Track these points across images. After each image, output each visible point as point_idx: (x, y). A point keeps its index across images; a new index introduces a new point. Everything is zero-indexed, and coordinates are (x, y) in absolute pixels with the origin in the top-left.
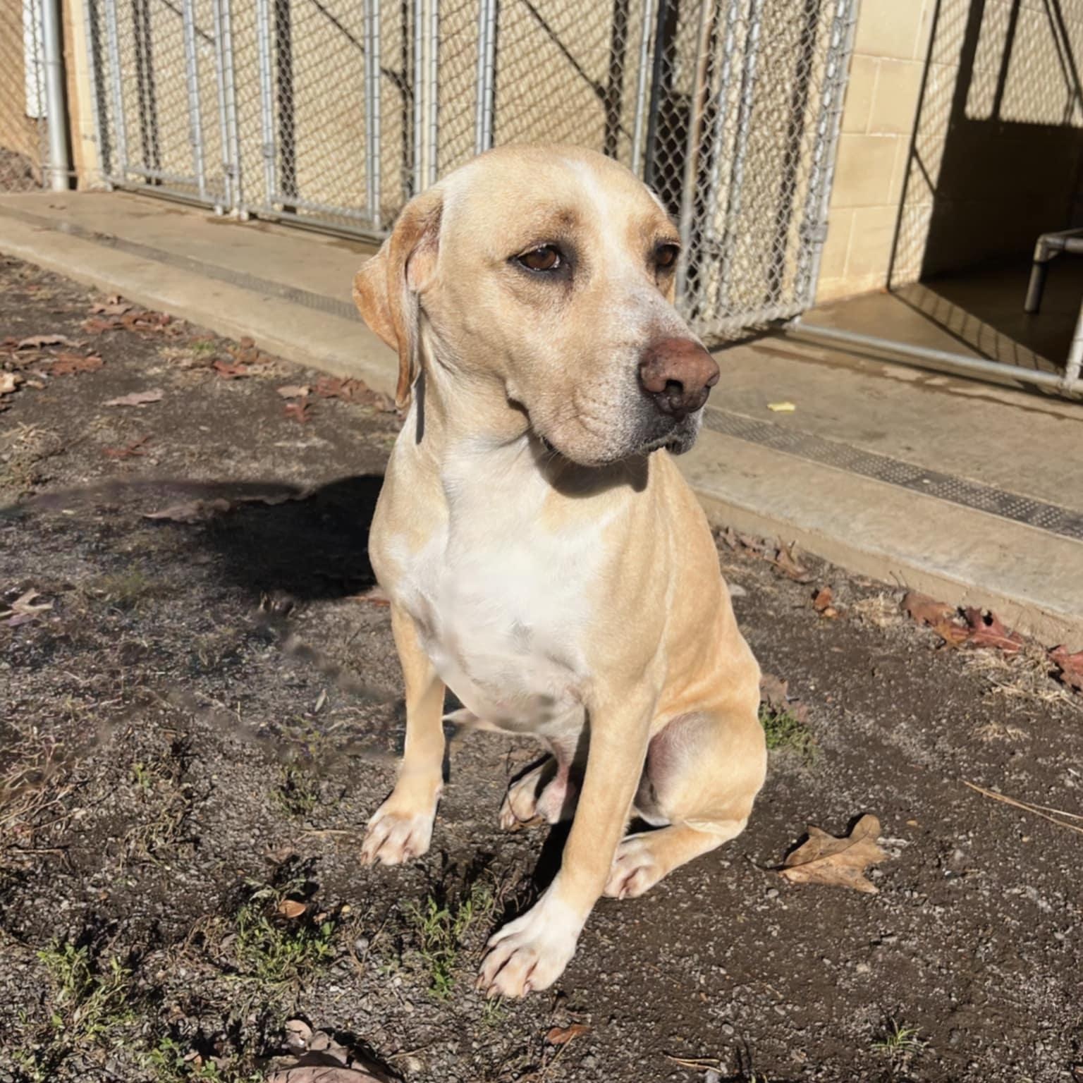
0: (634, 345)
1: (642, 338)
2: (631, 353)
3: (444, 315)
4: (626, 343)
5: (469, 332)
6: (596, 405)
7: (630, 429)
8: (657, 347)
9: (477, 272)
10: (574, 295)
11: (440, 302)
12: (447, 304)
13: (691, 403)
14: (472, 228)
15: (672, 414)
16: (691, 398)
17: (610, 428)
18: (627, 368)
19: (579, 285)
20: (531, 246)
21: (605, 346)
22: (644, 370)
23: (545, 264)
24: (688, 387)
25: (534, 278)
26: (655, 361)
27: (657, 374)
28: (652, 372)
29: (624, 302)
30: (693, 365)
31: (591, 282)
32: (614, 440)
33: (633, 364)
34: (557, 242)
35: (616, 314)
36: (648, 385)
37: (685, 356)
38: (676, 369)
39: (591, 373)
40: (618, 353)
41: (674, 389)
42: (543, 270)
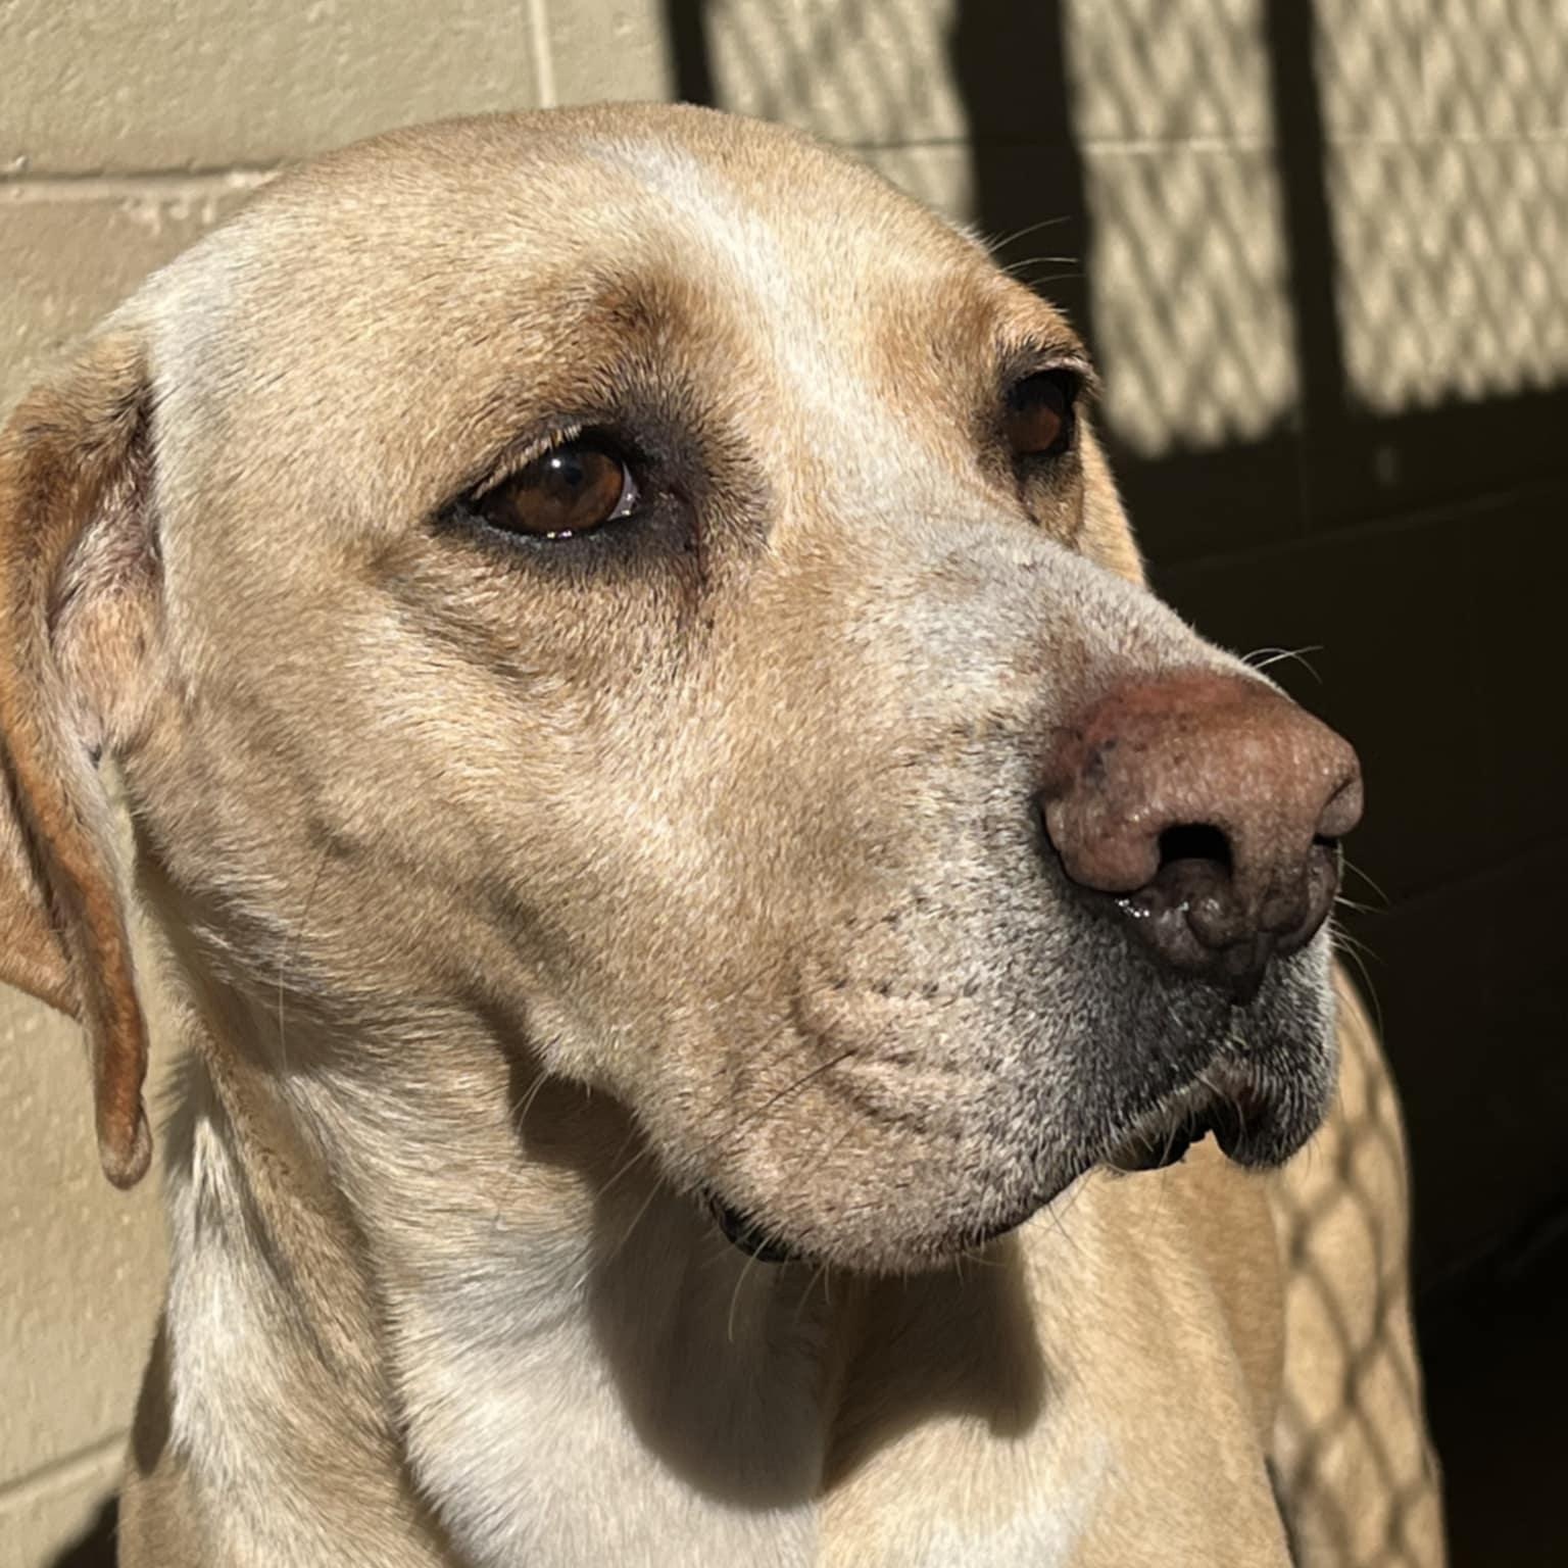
0: (995, 727)
1: (1023, 698)
2: (991, 764)
3: (228, 809)
4: (963, 730)
5: (342, 849)
6: (895, 1003)
7: (1054, 1071)
8: (1090, 717)
9: (330, 600)
10: (718, 603)
11: (199, 770)
12: (229, 767)
13: (1274, 913)
14: (280, 446)
15: (1210, 973)
16: (1271, 892)
17: (969, 1086)
18: (988, 826)
19: (732, 566)
20: (520, 442)
21: (880, 765)
22: (1057, 816)
23: (586, 507)
24: (1254, 848)
25: (550, 567)
26: (1093, 765)
27: (1115, 817)
28: (1094, 811)
29: (923, 586)
30: (1253, 751)
31: (774, 540)
32: (996, 1130)
33: (1007, 803)
34: (616, 411)
35: (895, 634)
36: (1091, 868)
37: (1209, 725)
38: (1189, 780)
39: (845, 880)
40: (940, 774)
41: (1193, 868)
42: (581, 532)
